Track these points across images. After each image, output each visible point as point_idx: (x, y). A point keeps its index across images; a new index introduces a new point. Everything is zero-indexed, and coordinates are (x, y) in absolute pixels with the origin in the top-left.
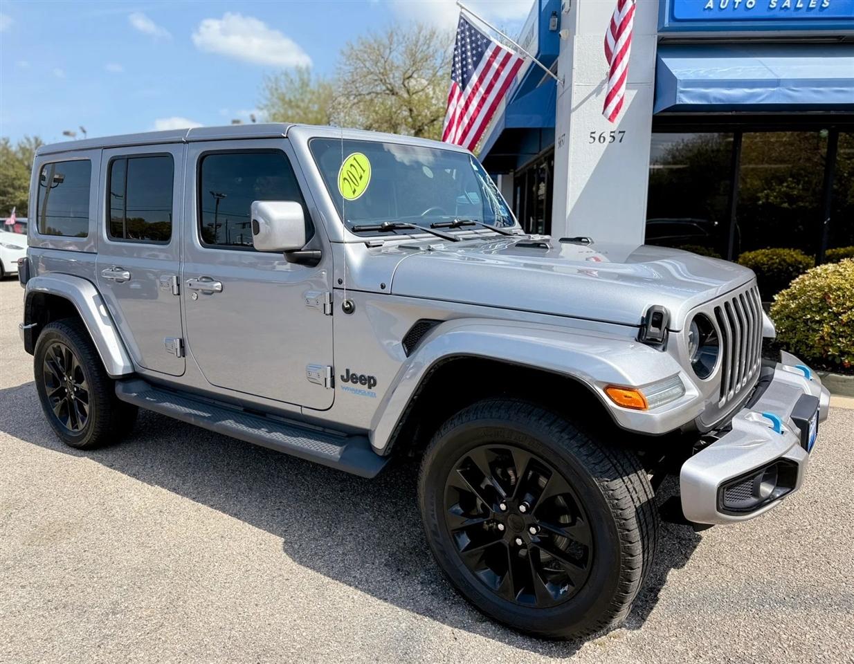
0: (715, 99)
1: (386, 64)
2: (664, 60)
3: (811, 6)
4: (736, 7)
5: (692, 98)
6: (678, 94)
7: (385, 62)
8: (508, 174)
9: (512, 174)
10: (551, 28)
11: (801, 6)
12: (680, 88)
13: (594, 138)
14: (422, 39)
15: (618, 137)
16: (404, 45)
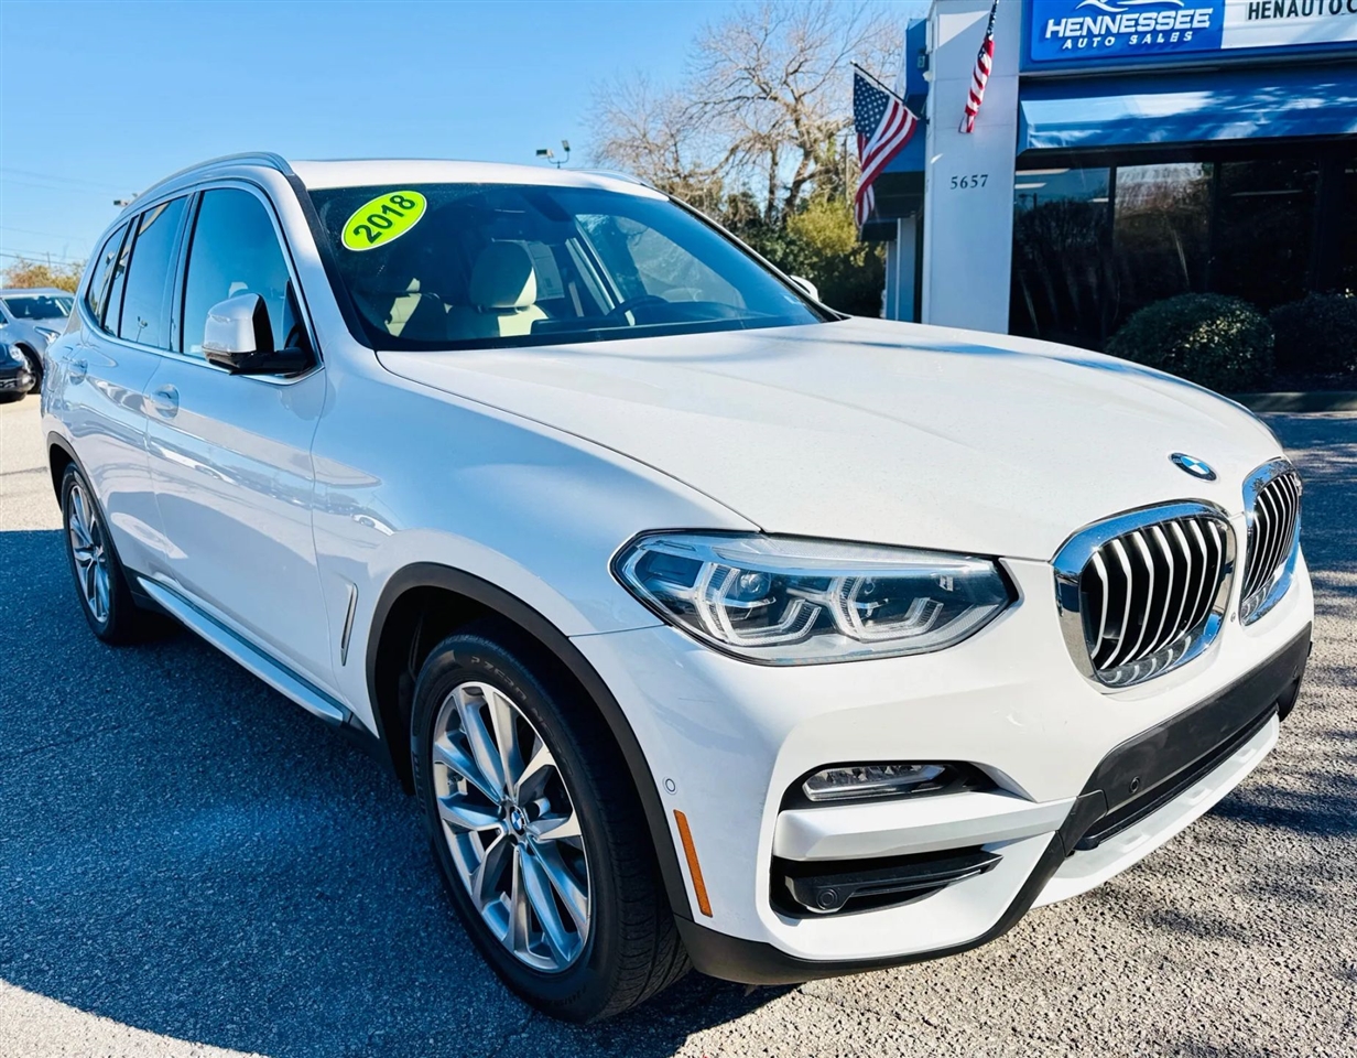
0: (1067, 142)
1: (760, 53)
2: (1024, 103)
3: (1172, 40)
4: (1095, 45)
5: (1043, 142)
6: (1029, 138)
7: (759, 50)
8: (909, 216)
9: (913, 216)
10: (919, 66)
11: (1162, 41)
12: (1031, 132)
13: (956, 183)
14: (813, 13)
15: (980, 181)
16: (786, 23)
